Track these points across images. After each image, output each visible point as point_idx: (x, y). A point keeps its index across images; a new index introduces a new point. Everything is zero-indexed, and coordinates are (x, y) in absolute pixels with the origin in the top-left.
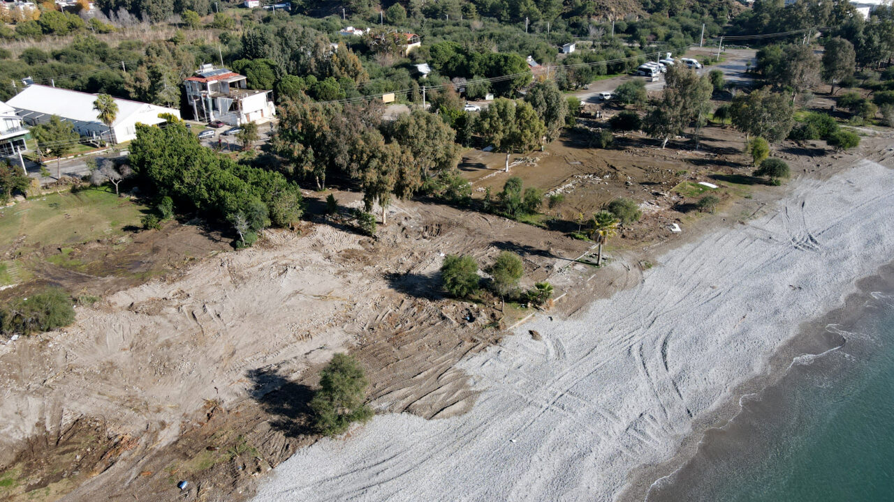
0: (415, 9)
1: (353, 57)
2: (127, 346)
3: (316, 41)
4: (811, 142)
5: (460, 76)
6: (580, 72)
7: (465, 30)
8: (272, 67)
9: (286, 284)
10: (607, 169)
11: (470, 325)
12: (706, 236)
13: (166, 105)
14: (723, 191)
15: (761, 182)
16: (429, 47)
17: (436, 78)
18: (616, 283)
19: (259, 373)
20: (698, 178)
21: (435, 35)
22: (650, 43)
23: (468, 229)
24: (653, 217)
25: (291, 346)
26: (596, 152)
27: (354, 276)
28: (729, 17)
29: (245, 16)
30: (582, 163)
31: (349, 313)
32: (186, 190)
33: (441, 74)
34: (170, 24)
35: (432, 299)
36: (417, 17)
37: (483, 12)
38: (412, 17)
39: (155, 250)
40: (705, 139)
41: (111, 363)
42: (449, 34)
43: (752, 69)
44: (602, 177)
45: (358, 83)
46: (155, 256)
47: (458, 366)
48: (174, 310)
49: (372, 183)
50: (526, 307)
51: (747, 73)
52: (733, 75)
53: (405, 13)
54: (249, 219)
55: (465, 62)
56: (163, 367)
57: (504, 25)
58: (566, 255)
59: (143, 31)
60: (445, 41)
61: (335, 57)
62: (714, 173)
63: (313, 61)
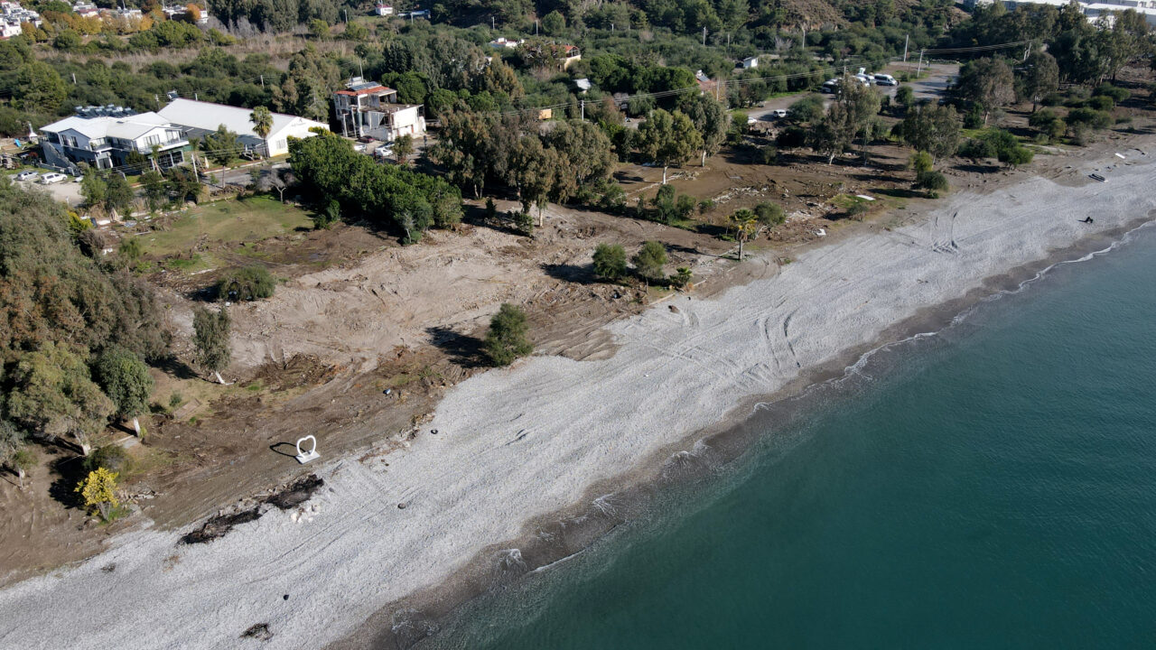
0: (575, 18)
1: (508, 71)
2: (322, 312)
3: (469, 54)
4: (988, 160)
5: (622, 91)
6: (754, 87)
7: (632, 42)
8: (424, 80)
9: (452, 271)
10: (765, 182)
11: (617, 301)
12: (849, 239)
13: (314, 118)
14: (878, 203)
15: (919, 195)
16: (589, 60)
17: (596, 93)
18: (754, 273)
19: (436, 330)
20: (857, 191)
21: (597, 47)
22: (845, 58)
23: (621, 231)
24: (802, 223)
25: (460, 314)
26: (758, 167)
27: (514, 267)
28: (947, 27)
29: (378, 26)
30: (742, 177)
31: (510, 292)
32: (352, 194)
33: (602, 90)
34: (296, 35)
35: (584, 283)
36: (577, 26)
37: (656, 21)
38: (572, 26)
39: (329, 245)
40: (876, 157)
41: (313, 322)
42: (614, 46)
43: (953, 86)
44: (759, 190)
45: (513, 97)
46: (331, 250)
47: (604, 328)
48: (356, 288)
49: (530, 184)
50: (668, 289)
51: (947, 90)
52: (930, 92)
53: (564, 21)
54: (415, 217)
55: (629, 77)
56: (356, 325)
57: (679, 36)
58: (711, 252)
59: (267, 43)
60: (608, 54)
61: (489, 70)
62: (875, 187)
63: (465, 74)
